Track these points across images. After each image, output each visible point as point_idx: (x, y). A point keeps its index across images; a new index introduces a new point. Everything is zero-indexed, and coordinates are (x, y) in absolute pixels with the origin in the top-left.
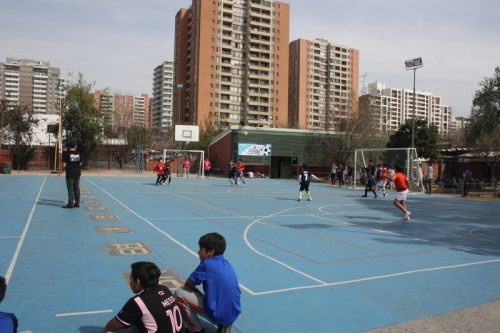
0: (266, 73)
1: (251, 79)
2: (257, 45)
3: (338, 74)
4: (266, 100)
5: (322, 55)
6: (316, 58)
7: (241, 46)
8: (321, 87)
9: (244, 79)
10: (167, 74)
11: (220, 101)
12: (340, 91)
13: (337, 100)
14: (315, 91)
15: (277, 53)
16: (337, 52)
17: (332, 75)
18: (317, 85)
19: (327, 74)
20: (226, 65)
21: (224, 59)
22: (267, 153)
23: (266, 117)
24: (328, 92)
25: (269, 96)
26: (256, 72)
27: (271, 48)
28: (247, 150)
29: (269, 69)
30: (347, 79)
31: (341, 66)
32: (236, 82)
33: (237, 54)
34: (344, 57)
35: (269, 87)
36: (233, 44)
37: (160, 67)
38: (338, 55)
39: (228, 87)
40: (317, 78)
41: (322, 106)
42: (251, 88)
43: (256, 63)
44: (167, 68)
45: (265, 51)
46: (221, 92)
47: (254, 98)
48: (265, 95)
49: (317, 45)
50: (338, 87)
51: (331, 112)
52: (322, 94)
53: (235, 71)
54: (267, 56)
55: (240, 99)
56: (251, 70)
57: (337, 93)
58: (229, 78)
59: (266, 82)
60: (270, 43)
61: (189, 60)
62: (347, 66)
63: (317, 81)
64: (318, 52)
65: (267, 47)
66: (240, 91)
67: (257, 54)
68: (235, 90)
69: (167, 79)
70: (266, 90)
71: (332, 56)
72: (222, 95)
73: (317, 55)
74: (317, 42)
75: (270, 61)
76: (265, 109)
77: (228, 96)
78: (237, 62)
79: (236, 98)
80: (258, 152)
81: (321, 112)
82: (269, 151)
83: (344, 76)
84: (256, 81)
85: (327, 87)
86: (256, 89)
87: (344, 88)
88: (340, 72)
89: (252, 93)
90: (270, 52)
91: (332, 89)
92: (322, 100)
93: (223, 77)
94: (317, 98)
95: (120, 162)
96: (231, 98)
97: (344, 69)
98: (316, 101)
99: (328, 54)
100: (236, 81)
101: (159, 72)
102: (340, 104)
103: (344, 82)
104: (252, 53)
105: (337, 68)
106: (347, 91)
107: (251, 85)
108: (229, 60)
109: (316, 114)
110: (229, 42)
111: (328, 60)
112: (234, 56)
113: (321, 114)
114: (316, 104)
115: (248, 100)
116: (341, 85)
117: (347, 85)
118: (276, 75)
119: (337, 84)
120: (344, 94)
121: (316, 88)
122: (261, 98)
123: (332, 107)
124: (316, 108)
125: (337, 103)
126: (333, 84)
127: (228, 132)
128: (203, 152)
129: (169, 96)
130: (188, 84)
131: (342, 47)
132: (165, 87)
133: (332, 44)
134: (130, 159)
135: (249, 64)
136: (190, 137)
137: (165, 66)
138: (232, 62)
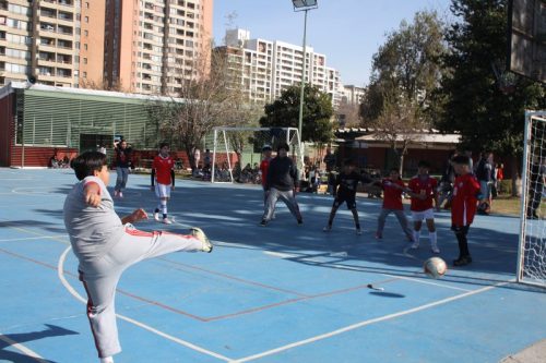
1: (43, 9)
3: (181, 13)
4: (68, 44)
9: (32, 7)
13: (180, 51)
14: (146, 35)
17: (173, 14)
18: (149, 26)
19: (166, 10)
23: (67, 73)
24: (166, 39)
25: (73, 38)
30: (195, 21)
32: (18, 11)
35: (73, 24)
40: (150, 16)
41: (156, 61)
47: (48, 41)
48: (66, 37)
50: (180, 32)
51: (169, 69)
52: (157, 41)
55: (24, 40)
57: (180, 42)
59: (68, 16)
63: (149, 21)
66: (24, 27)
70: (69, 29)
76: (67, 58)
77: (3, 34)
79: (17, 38)
81: (154, 68)
83: (191, 16)
85: (165, 30)
87: (190, 34)
88: (186, 9)
89: (45, 32)
91: (173, 34)
92: (156, 53)
94: (148, 46)
96: (8, 37)
97: (191, 6)
98: (147, 51)
100: (17, 9)
102: (184, 57)
103: (191, 25)
105: (181, 3)
106: (194, 40)
107: (44, 19)
109: (147, 71)
113: (156, 71)
114: (147, 56)
115: (38, 41)
116: (186, 29)
117: (194, 30)
118: (85, 5)
119: (181, 28)
120: (190, 44)
121: (148, 31)
122: (60, 40)
123: (171, 61)
124: (147, 61)
125: (179, 56)
126: (173, 27)
127: (7, 94)
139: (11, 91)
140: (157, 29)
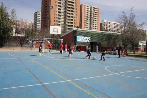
0: (72, 14)
2: (70, 5)
3: (94, 16)
4: (72, 23)
5: (89, 10)
6: (87, 11)
7: (64, 5)
8: (89, 20)
9: (65, 16)
10: (38, 15)
11: (57, 23)
12: (94, 21)
13: (94, 24)
14: (87, 21)
15: (76, 8)
16: (94, 9)
17: (92, 17)
18: (87, 19)
19: (91, 16)
20: (59, 11)
21: (59, 9)
22: (89, 41)
24: (91, 22)
25: (73, 22)
26: (69, 14)
27: (74, 6)
28: (80, 39)
29: (74, 13)
30: (97, 18)
31: (95, 13)
32: (62, 17)
33: (63, 7)
34: (96, 11)
35: (74, 19)
36: (62, 4)
37: (36, 12)
38: (94, 10)
39: (60, 18)
40: (87, 17)
41: (89, 26)
42: (68, 19)
43: (69, 11)
45: (72, 7)
46: (58, 20)
47: (68, 22)
48: (72, 22)
49: (88, 6)
50: (94, 20)
51: (91, 28)
52: (89, 22)
53: (62, 13)
54: (73, 8)
55: (64, 23)
56: (68, 13)
57: (94, 22)
58: (60, 16)
59: (72, 17)
60: (74, 4)
61: (46, 9)
62: (97, 14)
63: (87, 18)
64: (88, 9)
65: (73, 6)
66: (64, 20)
67: (70, 8)
68: (62, 20)
69: (38, 16)
70: (73, 20)
71: (92, 10)
72: (58, 21)
74: (88, 5)
75: (74, 10)
76: (72, 26)
77: (60, 22)
78: (63, 10)
79: (62, 22)
80: (85, 40)
81: (88, 28)
82: (90, 40)
83: (96, 17)
84: (69, 17)
86: (69, 20)
87: (96, 21)
88: (95, 15)
89: (68, 21)
90: (74, 7)
91: (92, 21)
92: (89, 24)
93: (58, 15)
94: (87, 23)
95: (21, 44)
96: (61, 22)
97: (96, 15)
98: (87, 24)
99: (91, 9)
101: (36, 14)
102: (95, 25)
103: (96, 19)
104: (68, 7)
105: (94, 14)
106: (97, 22)
108: (60, 9)
110: (60, 3)
111: (91, 11)
114: (87, 25)
115: (67, 23)
116: (95, 19)
117: (97, 20)
118: (76, 15)
119: (94, 19)
120: (96, 23)
122: (71, 22)
125: (94, 25)
126: (92, 19)
127: (71, 31)
128: (63, 39)
129: (39, 22)
130: (46, 17)
131: (95, 7)
132: (38, 19)
133: (92, 6)
134: (26, 42)
135: (67, 11)
136: (57, 32)
137: (38, 12)
138: (61, 10)
139: (72, 31)
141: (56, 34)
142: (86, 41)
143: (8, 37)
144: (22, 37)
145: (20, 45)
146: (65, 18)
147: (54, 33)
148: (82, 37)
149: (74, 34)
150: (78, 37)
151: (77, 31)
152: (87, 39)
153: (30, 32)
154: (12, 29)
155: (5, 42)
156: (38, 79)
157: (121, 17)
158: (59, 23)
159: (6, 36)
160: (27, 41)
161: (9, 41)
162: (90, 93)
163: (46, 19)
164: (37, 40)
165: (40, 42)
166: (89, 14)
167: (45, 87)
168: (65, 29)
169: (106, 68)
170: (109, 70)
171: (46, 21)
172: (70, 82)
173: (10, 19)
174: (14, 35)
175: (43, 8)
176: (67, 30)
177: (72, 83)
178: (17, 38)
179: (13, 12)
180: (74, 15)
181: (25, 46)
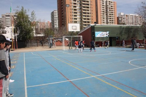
0: (88, 10)
2: (85, 1)
3: (110, 10)
4: (89, 19)
5: (105, 4)
6: (103, 5)
7: (79, 2)
9: (81, 13)
10: (55, 14)
11: (74, 20)
12: (111, 15)
13: (110, 19)
14: (103, 16)
15: (91, 3)
16: (110, 3)
17: (108, 11)
18: (103, 14)
20: (75, 8)
21: (74, 7)
22: (107, 36)
24: (107, 16)
26: (85, 10)
27: (89, 2)
28: (99, 35)
29: (89, 9)
30: (113, 12)
31: (111, 7)
32: (78, 14)
33: (78, 5)
34: (112, 4)
35: (89, 15)
36: (77, 1)
37: (53, 12)
38: (110, 4)
39: (76, 16)
40: (103, 12)
41: (105, 21)
42: (84, 16)
43: (85, 7)
44: (55, 12)
45: (87, 3)
47: (85, 19)
48: (88, 18)
50: (110, 14)
51: (108, 22)
52: (105, 17)
53: (78, 10)
54: (88, 5)
55: (80, 20)
56: (84, 10)
57: (110, 16)
58: (76, 13)
59: (88, 13)
61: (62, 8)
62: (113, 7)
63: (103, 13)
64: (103, 3)
66: (80, 17)
67: (85, 4)
68: (78, 17)
69: (55, 16)
70: (89, 16)
71: (108, 4)
72: (74, 18)
73: (103, 4)
75: (89, 6)
76: (89, 22)
77: (76, 19)
78: (78, 7)
79: (79, 19)
80: (103, 35)
81: (105, 23)
82: (108, 34)
83: (112, 11)
84: (85, 13)
85: (107, 14)
86: (85, 16)
87: (112, 15)
88: (111, 9)
89: (84, 17)
91: (109, 15)
92: (105, 19)
93: (74, 12)
94: (104, 18)
96: (77, 19)
97: (112, 8)
98: (104, 19)
99: (106, 4)
101: (52, 14)
102: (111, 20)
103: (112, 13)
104: (83, 4)
105: (110, 8)
106: (113, 16)
107: (84, 15)
110: (75, 1)
111: (107, 6)
112: (77, 5)
114: (104, 20)
115: (83, 20)
116: (111, 13)
117: (113, 14)
118: (91, 11)
119: (110, 13)
120: (112, 17)
121: (103, 15)
123: (109, 21)
124: (104, 21)
126: (109, 13)
127: (89, 27)
128: (82, 36)
129: (56, 21)
130: (63, 16)
131: (111, 1)
132: (55, 18)
133: (107, 0)
134: (46, 42)
135: (82, 8)
136: (76, 29)
137: (54, 11)
138: (77, 7)
140: (105, 14)
141: (75, 31)
142: (105, 36)
143: (30, 37)
144: (42, 37)
145: (41, 44)
146: (81, 15)
147: (73, 30)
148: (101, 33)
149: (93, 30)
150: (96, 33)
151: (95, 26)
152: (106, 34)
153: (49, 32)
154: (32, 30)
155: (27, 43)
156: (64, 76)
157: (140, 8)
158: (76, 21)
159: (28, 37)
160: (47, 40)
161: (31, 41)
162: (118, 88)
163: (62, 18)
164: (56, 39)
165: (59, 41)
166: (105, 9)
167: (72, 83)
168: (82, 25)
169: (129, 62)
170: (133, 64)
171: (63, 19)
172: (96, 78)
173: (30, 21)
174: (35, 35)
175: (59, 7)
176: (84, 27)
177: (98, 78)
178: (37, 39)
179: (33, 14)
180: (90, 11)
181: (46, 45)
